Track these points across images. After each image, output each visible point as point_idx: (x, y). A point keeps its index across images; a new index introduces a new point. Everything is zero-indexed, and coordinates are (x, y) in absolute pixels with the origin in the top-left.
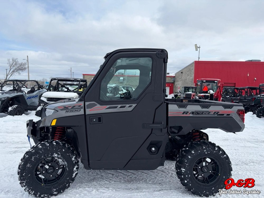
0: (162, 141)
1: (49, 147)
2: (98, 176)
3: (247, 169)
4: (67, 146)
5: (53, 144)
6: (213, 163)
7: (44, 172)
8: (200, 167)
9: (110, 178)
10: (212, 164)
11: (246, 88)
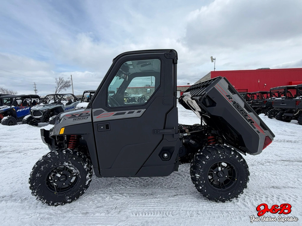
0: (174, 147)
1: (59, 156)
2: (116, 181)
3: (264, 169)
4: (78, 154)
5: (63, 153)
6: (229, 167)
7: (56, 181)
8: (215, 172)
9: (126, 182)
10: (228, 169)
11: (257, 93)
